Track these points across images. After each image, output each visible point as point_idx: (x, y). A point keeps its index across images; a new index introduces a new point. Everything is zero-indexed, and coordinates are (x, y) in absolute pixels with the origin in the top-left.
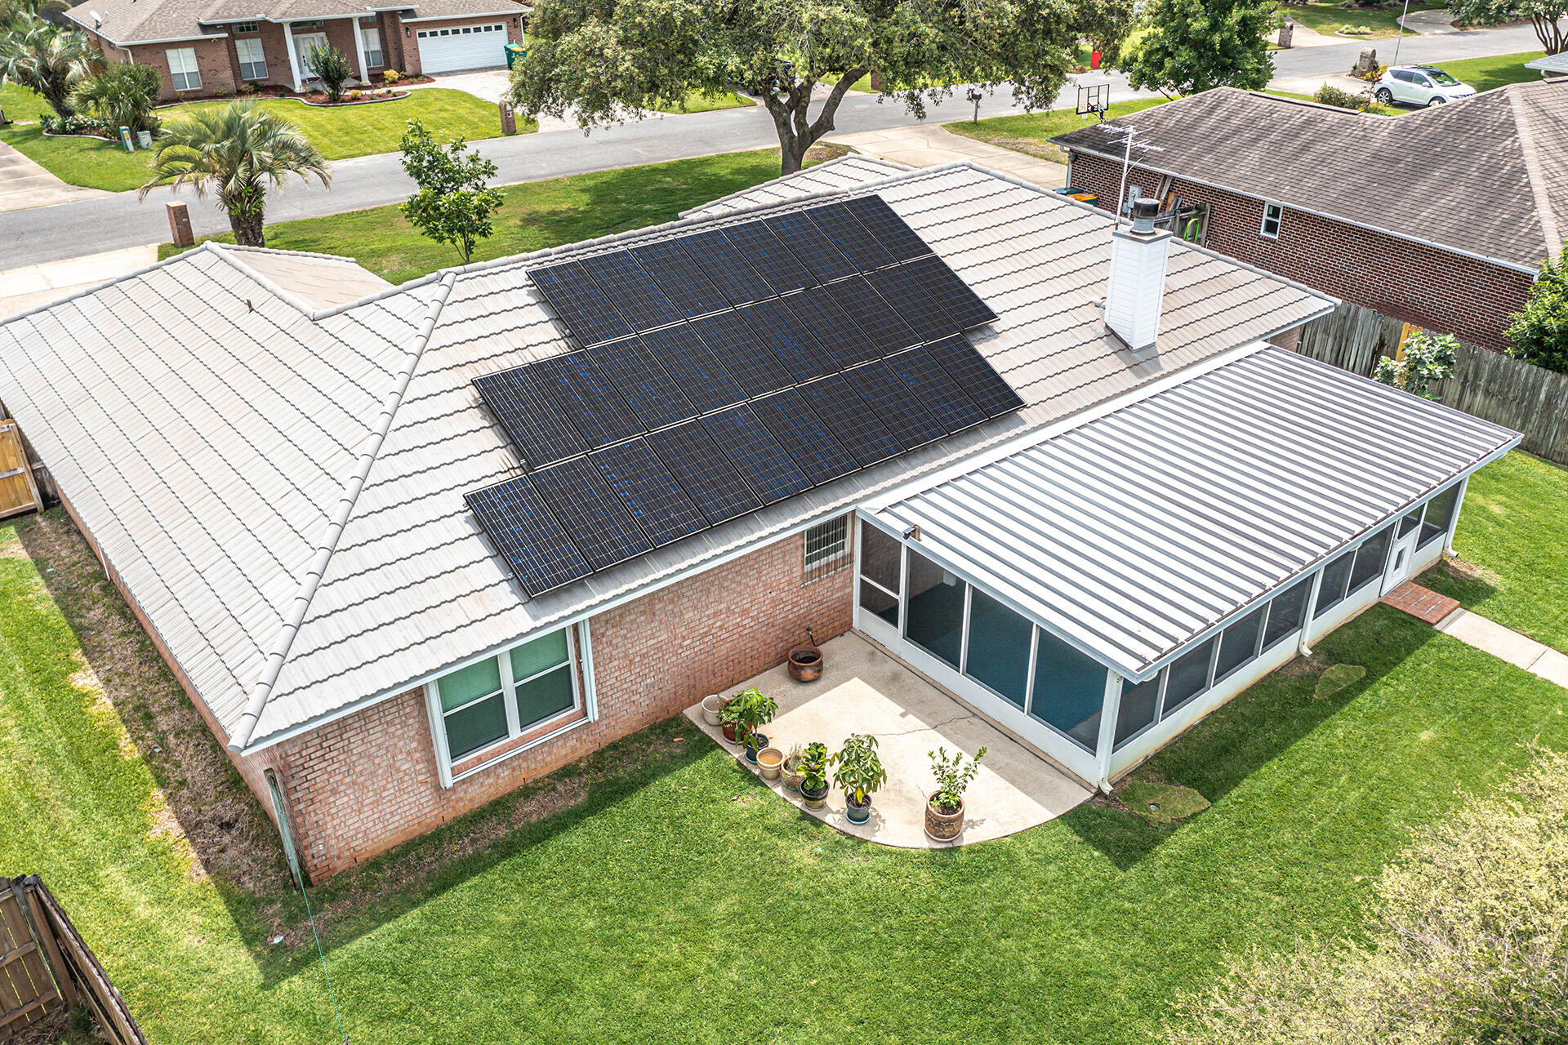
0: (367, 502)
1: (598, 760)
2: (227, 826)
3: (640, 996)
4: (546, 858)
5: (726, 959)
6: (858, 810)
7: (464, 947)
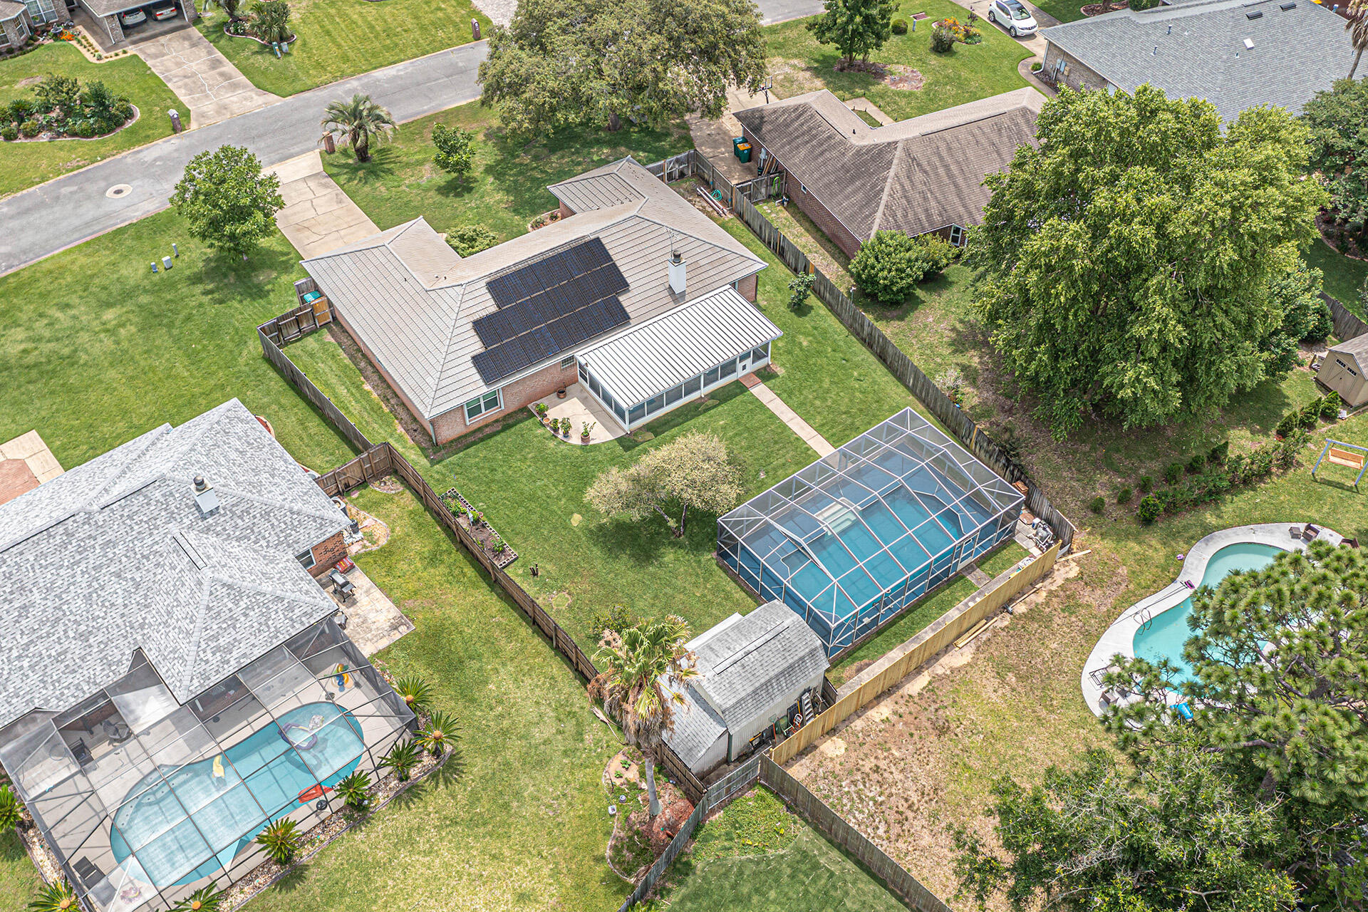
0: (449, 358)
1: (505, 418)
2: (415, 431)
3: (510, 473)
4: (491, 442)
5: (530, 466)
6: (566, 435)
7: (472, 461)
